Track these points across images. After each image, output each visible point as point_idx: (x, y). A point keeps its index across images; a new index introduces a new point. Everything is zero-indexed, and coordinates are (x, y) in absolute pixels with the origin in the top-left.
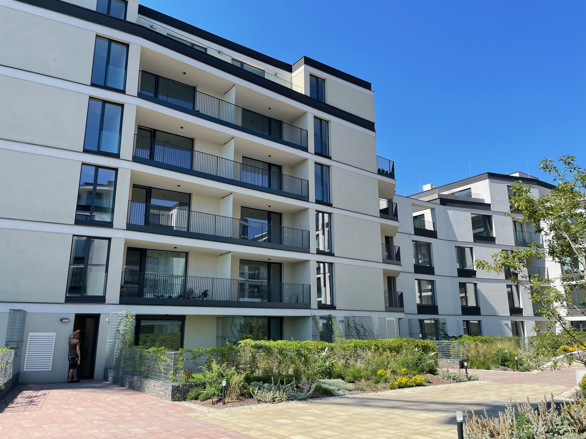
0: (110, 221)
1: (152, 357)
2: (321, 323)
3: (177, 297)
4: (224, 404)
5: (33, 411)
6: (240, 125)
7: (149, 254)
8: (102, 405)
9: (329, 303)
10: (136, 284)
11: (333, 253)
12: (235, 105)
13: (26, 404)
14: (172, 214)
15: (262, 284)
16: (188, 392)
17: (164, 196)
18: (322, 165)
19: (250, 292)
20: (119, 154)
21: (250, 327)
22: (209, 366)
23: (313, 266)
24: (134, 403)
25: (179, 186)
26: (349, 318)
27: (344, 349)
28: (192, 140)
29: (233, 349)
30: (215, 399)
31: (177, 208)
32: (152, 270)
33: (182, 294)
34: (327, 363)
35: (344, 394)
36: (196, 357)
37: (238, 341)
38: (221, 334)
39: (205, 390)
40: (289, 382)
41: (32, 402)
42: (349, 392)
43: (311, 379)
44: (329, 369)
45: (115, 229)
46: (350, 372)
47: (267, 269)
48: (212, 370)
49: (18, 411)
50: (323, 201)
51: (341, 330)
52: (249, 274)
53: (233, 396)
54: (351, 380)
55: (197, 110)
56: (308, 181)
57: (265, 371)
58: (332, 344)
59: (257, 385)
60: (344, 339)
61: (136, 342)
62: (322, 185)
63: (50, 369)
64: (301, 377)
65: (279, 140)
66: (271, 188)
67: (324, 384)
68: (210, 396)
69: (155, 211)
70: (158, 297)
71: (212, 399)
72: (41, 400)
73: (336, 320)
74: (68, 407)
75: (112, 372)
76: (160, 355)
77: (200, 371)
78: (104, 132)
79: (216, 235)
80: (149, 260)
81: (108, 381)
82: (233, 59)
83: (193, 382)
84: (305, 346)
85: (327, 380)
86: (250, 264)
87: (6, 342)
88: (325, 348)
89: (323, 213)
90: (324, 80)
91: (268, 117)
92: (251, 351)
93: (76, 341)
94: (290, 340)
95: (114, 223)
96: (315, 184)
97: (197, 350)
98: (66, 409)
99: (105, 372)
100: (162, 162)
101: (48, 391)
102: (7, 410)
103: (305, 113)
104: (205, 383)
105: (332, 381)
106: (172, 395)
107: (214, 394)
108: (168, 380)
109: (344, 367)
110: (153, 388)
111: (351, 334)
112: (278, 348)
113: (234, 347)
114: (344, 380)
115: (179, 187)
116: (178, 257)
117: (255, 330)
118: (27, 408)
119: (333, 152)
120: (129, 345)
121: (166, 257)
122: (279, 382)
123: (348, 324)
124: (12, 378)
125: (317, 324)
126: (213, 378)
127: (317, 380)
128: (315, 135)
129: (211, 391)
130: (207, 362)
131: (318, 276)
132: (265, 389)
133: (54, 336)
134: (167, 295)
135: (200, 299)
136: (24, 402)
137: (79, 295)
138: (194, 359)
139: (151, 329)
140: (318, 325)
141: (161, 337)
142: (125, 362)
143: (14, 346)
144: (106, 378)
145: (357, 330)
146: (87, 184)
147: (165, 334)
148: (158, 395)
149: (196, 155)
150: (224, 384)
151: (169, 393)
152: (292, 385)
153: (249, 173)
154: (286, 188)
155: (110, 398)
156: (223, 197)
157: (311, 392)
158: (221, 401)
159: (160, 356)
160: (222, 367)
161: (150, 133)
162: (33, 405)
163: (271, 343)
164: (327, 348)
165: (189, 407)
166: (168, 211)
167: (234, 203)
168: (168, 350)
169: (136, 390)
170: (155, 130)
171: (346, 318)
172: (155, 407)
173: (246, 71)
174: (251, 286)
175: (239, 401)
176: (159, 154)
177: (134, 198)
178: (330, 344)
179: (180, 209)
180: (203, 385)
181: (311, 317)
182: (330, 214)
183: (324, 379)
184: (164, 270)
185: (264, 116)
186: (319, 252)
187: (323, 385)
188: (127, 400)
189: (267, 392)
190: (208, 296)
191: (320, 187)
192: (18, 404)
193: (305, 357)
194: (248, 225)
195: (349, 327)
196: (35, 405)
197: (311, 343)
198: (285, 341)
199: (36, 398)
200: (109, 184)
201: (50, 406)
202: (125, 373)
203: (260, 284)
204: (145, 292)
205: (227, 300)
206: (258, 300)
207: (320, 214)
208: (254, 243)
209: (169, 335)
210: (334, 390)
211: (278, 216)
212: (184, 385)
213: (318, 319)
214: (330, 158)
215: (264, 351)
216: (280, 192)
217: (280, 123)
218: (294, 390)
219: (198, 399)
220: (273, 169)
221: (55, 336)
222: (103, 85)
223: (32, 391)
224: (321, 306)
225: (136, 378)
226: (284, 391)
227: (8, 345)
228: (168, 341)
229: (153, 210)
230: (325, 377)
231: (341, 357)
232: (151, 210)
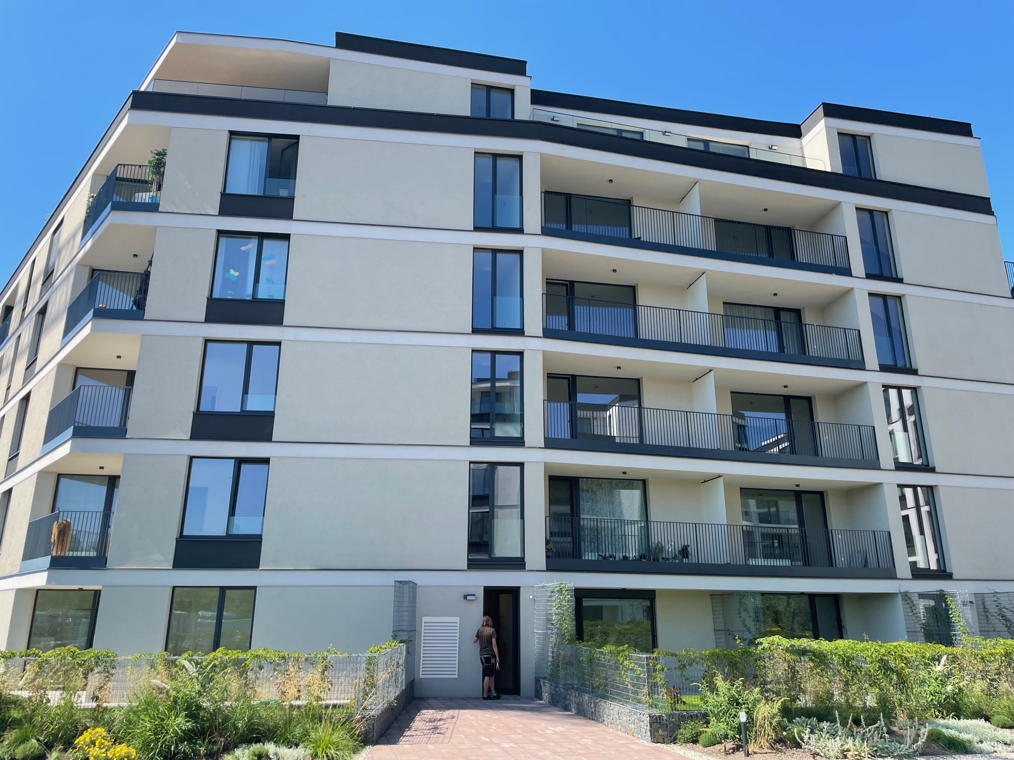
0: (519, 436)
1: (609, 662)
2: (922, 605)
3: (638, 557)
4: (748, 755)
5: (439, 743)
6: (714, 248)
7: (583, 485)
8: (539, 740)
9: (934, 566)
10: (569, 536)
11: (931, 465)
12: (701, 216)
13: (428, 731)
14: (610, 416)
15: (790, 532)
16: (678, 727)
17: (596, 387)
18: (884, 297)
19: (764, 547)
20: (523, 329)
21: (774, 612)
22: (710, 682)
23: (891, 495)
24: (589, 741)
25: (619, 368)
26: (985, 596)
27: (982, 658)
28: (633, 289)
29: (750, 654)
30: (730, 745)
31: (617, 405)
32: (591, 512)
33: (644, 552)
34: (949, 688)
35: (996, 752)
36: (684, 666)
37: (756, 639)
38: (722, 624)
39: (708, 727)
40: (872, 721)
41: (436, 728)
42: (1005, 747)
43: (917, 716)
44: (954, 699)
45: (527, 447)
46: (1002, 706)
47: (794, 503)
48: (717, 690)
49: (419, 743)
50: (896, 366)
51: (970, 620)
52: (759, 514)
53: (763, 741)
54: (1006, 722)
55: (636, 237)
56: (859, 331)
57: (819, 699)
58: (954, 649)
59: (807, 725)
60: (978, 639)
61: (580, 635)
62: (890, 335)
63: (456, 676)
64: (896, 714)
65: (791, 262)
66: (784, 352)
67: (947, 728)
68: (718, 739)
69: (585, 412)
70: (605, 558)
71: (724, 744)
72: (449, 726)
73: (956, 601)
74: (489, 741)
75: (548, 685)
76: (622, 658)
77: (695, 691)
78: (498, 298)
79: (691, 446)
80: (583, 495)
81: (541, 700)
82: (689, 139)
83: (684, 711)
84: (895, 652)
85: (951, 721)
86: (761, 495)
87: (393, 632)
88: (940, 657)
89: (899, 389)
90: (869, 137)
91: (765, 226)
92: (785, 659)
93: (489, 630)
94: (862, 641)
95: (526, 439)
96: (874, 335)
97: (684, 653)
98: (486, 743)
99: (536, 684)
100: (588, 332)
101: (457, 711)
102: (403, 740)
103: (837, 205)
104: (705, 715)
105: (963, 723)
106: (651, 731)
107: (726, 737)
108: (641, 705)
109: (987, 695)
110: (617, 717)
111: (993, 629)
112: (840, 655)
113: (752, 649)
114: (989, 721)
115: (619, 370)
116: (630, 489)
117: (784, 620)
118: (430, 737)
119: (904, 268)
120: (569, 640)
121: (611, 488)
122: (850, 721)
123: (985, 608)
124: (405, 688)
125: (913, 608)
126: (721, 705)
127: (931, 719)
128: (863, 241)
129: (720, 730)
130: (706, 676)
131: (904, 513)
132: (825, 733)
133: (457, 623)
134: (621, 555)
135: (677, 561)
136: (425, 728)
137: (485, 557)
138: (681, 669)
139: (598, 613)
140: (917, 611)
141: (617, 627)
142: (566, 669)
143: (405, 638)
144: (538, 695)
145: (1006, 620)
146: (480, 380)
147: (621, 621)
148: (627, 731)
149: (641, 311)
150: (743, 718)
151: (646, 727)
152: (877, 727)
153: (738, 331)
154: (814, 348)
155: (550, 728)
156: (696, 379)
157: (920, 743)
158: (741, 749)
159: (623, 662)
160: (735, 686)
161: (565, 288)
162: (438, 733)
163: (823, 645)
164: (945, 657)
165: (683, 755)
166: (603, 411)
167: (718, 388)
168: (635, 651)
169: (590, 719)
170: (572, 283)
171: (977, 596)
172: (625, 750)
173: (715, 154)
174: (764, 535)
175: (774, 751)
176: (583, 318)
177: (551, 396)
178: (950, 649)
179: (622, 407)
180: (704, 717)
181: (900, 596)
182: (914, 390)
183: (944, 719)
184: (610, 512)
185: (757, 225)
186: (900, 467)
187: (944, 730)
188: (577, 734)
189: (828, 739)
190: (690, 556)
191: (886, 339)
192: (417, 730)
193: (899, 675)
194: (746, 425)
195: (988, 614)
196: (440, 733)
197: (908, 648)
198: (852, 641)
199: (441, 722)
200: (511, 376)
201: (462, 736)
202: (569, 687)
203: (784, 531)
204: (583, 550)
205: (726, 562)
206: (786, 563)
207: (893, 393)
208: (761, 456)
209: (628, 623)
210: (970, 742)
211: (805, 403)
212: (669, 715)
213: (915, 598)
214: (900, 281)
215: (812, 661)
216: (803, 357)
217: (788, 232)
218: (884, 738)
219: (698, 742)
220: (785, 317)
221: (459, 623)
222: (490, 226)
223: (435, 711)
224: (918, 574)
225: (587, 698)
226: (863, 740)
227: (396, 636)
228: (630, 634)
229: (582, 412)
230: (947, 715)
231: (979, 676)
232: (578, 412)
